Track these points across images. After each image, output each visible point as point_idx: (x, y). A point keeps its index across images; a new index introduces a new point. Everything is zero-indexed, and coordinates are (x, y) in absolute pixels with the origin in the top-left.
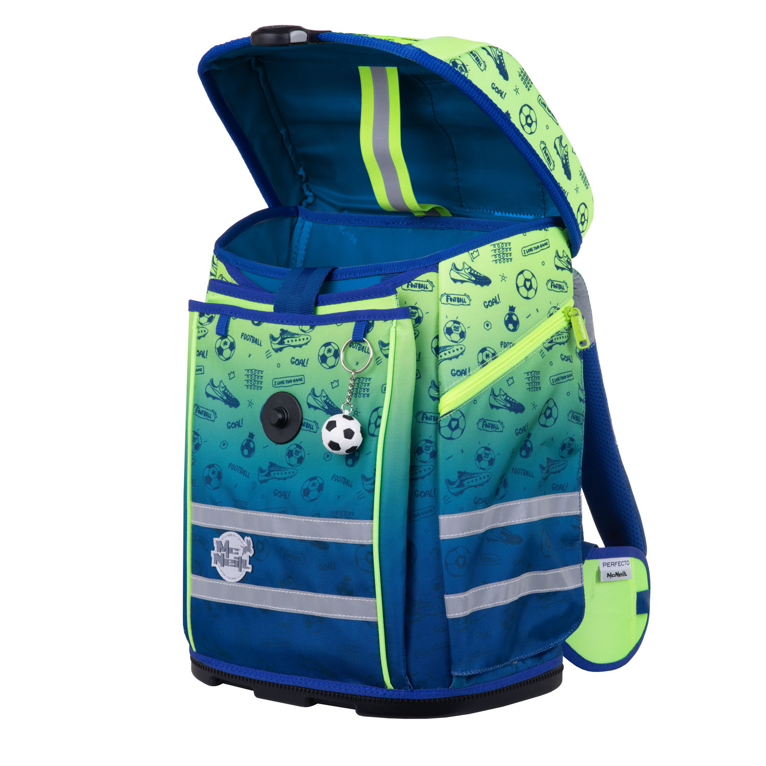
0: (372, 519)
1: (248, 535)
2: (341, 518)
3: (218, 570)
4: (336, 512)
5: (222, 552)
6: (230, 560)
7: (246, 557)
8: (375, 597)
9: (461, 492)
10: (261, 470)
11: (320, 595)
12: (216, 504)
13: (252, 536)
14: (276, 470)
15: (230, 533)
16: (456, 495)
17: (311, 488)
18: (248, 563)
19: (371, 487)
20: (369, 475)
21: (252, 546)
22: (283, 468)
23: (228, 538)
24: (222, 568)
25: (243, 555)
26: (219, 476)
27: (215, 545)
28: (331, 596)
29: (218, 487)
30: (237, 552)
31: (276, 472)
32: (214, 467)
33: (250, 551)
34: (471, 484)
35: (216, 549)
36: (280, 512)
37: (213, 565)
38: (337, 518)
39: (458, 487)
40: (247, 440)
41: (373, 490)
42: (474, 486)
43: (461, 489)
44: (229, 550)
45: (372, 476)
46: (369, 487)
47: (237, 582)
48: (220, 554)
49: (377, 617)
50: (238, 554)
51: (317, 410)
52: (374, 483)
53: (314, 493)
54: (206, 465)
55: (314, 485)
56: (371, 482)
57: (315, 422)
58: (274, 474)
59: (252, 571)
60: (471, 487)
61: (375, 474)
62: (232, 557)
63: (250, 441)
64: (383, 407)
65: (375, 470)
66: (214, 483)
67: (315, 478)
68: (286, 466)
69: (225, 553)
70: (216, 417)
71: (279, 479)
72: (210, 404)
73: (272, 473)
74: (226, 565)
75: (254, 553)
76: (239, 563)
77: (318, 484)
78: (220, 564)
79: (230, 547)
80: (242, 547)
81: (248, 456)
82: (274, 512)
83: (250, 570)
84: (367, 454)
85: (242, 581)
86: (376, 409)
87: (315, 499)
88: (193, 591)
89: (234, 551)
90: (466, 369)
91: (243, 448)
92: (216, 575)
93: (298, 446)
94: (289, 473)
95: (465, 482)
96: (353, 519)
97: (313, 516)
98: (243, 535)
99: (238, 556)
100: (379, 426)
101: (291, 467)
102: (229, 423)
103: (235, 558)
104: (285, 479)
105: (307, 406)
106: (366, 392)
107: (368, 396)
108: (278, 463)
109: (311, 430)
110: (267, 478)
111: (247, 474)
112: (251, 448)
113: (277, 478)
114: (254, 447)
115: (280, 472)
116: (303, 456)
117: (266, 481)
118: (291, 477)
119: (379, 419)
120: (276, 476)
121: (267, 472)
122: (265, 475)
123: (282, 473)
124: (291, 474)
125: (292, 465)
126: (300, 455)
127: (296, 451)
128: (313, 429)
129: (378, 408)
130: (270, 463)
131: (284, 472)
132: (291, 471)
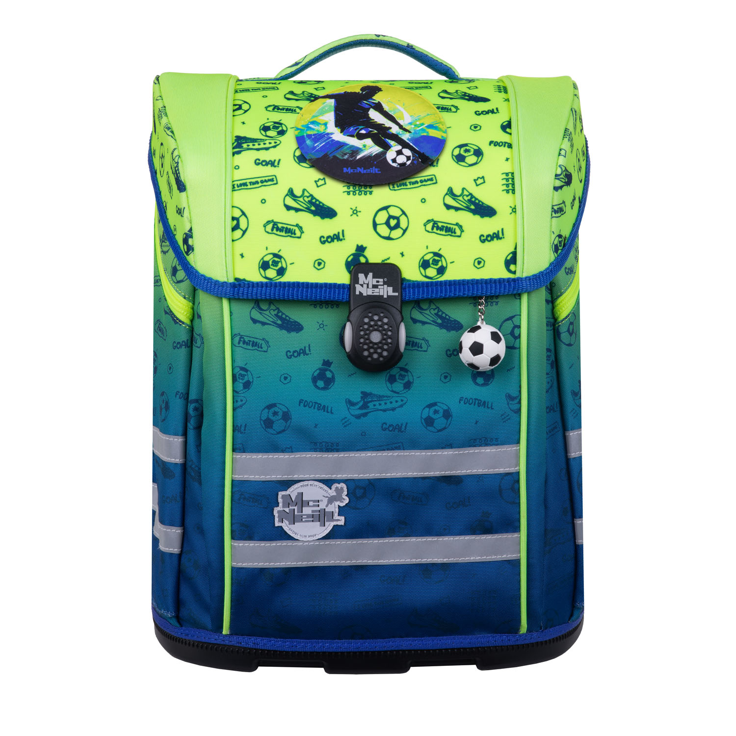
0: (518, 442)
1: (339, 481)
2: (480, 446)
3: (286, 529)
4: (475, 440)
5: (290, 507)
6: (305, 515)
7: (334, 508)
8: (520, 531)
10: (351, 403)
11: (446, 538)
12: (283, 451)
13: (345, 481)
14: (375, 401)
15: (305, 483)
17: (434, 417)
18: (336, 514)
19: (517, 406)
20: (515, 394)
21: (345, 493)
22: (384, 396)
23: (300, 490)
24: (292, 526)
25: (327, 506)
26: (286, 416)
27: (280, 500)
28: (462, 538)
29: (283, 431)
30: (318, 504)
31: (377, 403)
32: (276, 406)
33: (341, 500)
35: (281, 505)
36: (393, 449)
37: (277, 524)
38: (475, 446)
40: (320, 369)
41: (518, 411)
44: (302, 502)
46: (515, 407)
47: (319, 539)
48: (287, 510)
49: (520, 554)
50: (318, 506)
51: (426, 326)
52: (520, 401)
53: (440, 422)
54: (265, 405)
55: (436, 412)
56: (516, 401)
58: (374, 405)
59: (345, 523)
61: (520, 391)
62: (307, 511)
63: (326, 370)
64: (520, 315)
65: (520, 387)
66: (279, 425)
67: (435, 404)
68: (389, 393)
69: (296, 508)
70: (269, 347)
71: (384, 411)
72: (258, 332)
73: (371, 405)
74: (299, 522)
76: (321, 517)
77: (441, 411)
78: (287, 522)
79: (304, 499)
80: (327, 497)
81: (325, 388)
82: (384, 450)
83: (342, 523)
85: (327, 537)
86: (511, 318)
87: (445, 428)
89: (311, 504)
90: (572, 266)
91: (315, 380)
92: (283, 535)
93: (402, 369)
94: (397, 402)
96: (497, 445)
97: (443, 448)
98: (328, 483)
99: (318, 509)
100: (519, 336)
101: (396, 395)
102: (289, 351)
103: (313, 511)
104: (393, 409)
105: (411, 322)
106: (494, 300)
107: (497, 303)
108: (375, 392)
109: (420, 349)
110: (364, 411)
111: (329, 410)
112: (329, 378)
113: (381, 410)
114: (333, 376)
115: (383, 403)
116: (411, 380)
117: (365, 415)
118: (401, 406)
119: (516, 329)
120: (378, 407)
121: (361, 404)
122: (360, 408)
123: (386, 403)
124: (400, 403)
125: (398, 393)
126: (406, 380)
127: (401, 375)
128: (421, 348)
129: (514, 317)
130: (362, 393)
131: (388, 402)
132: (399, 399)
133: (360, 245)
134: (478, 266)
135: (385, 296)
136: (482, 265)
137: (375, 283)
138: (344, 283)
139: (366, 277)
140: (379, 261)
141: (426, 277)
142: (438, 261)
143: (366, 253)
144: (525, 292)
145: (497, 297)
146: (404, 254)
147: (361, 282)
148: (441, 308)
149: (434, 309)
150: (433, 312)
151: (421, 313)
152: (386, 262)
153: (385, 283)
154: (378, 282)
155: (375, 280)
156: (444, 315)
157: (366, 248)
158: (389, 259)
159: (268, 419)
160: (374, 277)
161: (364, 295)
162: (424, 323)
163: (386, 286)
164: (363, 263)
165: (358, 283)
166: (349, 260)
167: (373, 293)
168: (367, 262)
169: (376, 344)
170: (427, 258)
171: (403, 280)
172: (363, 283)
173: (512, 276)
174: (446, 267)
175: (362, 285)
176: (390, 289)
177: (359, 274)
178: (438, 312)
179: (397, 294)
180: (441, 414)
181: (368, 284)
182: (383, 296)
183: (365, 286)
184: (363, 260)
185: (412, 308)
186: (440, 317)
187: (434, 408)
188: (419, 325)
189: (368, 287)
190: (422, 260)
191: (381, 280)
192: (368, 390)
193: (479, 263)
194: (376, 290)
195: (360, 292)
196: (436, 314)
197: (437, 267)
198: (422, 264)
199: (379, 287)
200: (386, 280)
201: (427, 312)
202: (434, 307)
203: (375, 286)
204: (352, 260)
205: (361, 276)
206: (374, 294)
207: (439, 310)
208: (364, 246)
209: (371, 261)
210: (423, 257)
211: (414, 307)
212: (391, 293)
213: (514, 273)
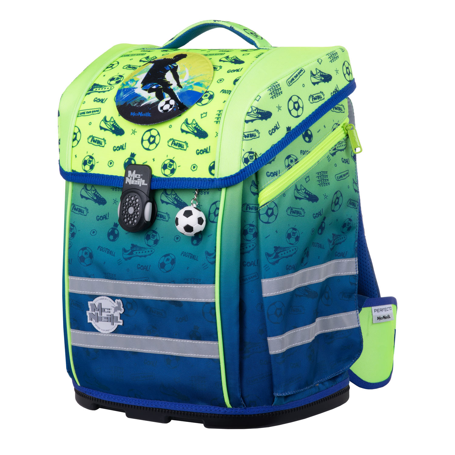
0: (214, 283)
1: (118, 298)
2: (191, 283)
3: (94, 325)
4: (187, 279)
5: (96, 312)
6: (103, 317)
7: (117, 314)
8: (218, 341)
9: (277, 262)
10: (125, 250)
11: (177, 340)
12: (89, 277)
13: (121, 299)
14: (138, 250)
15: (102, 297)
16: (274, 264)
17: (166, 263)
18: (119, 318)
19: (213, 260)
20: (211, 252)
21: (122, 306)
22: (143, 248)
23: (100, 301)
24: (97, 323)
25: (114, 313)
26: (91, 256)
27: (90, 307)
28: (185, 341)
29: (90, 264)
30: (109, 311)
31: (138, 252)
32: (86, 249)
33: (120, 310)
34: (284, 255)
35: (90, 309)
36: (144, 281)
37: (89, 321)
38: (188, 283)
39: (274, 258)
40: (112, 228)
41: (214, 262)
42: (285, 257)
43: (277, 259)
44: (102, 310)
45: (213, 252)
46: (212, 260)
47: (110, 333)
48: (94, 313)
49: (219, 355)
50: (110, 312)
51: (169, 205)
52: (215, 257)
53: (168, 266)
54: (81, 248)
55: (168, 260)
56: (213, 256)
57: (167, 213)
58: (136, 253)
59: (123, 325)
60: (284, 257)
61: (215, 250)
62: (104, 315)
63: (115, 229)
64: (220, 201)
65: (215, 247)
66: (87, 261)
67: (168, 255)
68: (146, 246)
69: (98, 312)
70: (88, 212)
71: (140, 257)
73: (134, 252)
74: (100, 321)
75: (124, 311)
76: (111, 319)
77: (171, 259)
78: (94, 321)
79: (102, 307)
80: (114, 307)
81: (113, 240)
82: (139, 281)
83: (121, 324)
84: (209, 236)
85: (114, 332)
86: (215, 203)
87: (170, 270)
88: (73, 341)
89: (106, 310)
90: (277, 171)
91: (109, 235)
92: (92, 329)
93: (154, 231)
94: (148, 251)
95: (280, 254)
96: (200, 284)
97: (170, 283)
98: (113, 298)
99: (110, 314)
100: (218, 215)
101: (149, 247)
102: (98, 216)
103: (107, 315)
104: (145, 256)
105: (161, 202)
106: (206, 191)
107: (208, 193)
108: (138, 245)
111: (113, 254)
112: (116, 234)
114: (118, 233)
115: (141, 251)
116: (158, 239)
118: (150, 255)
119: (217, 210)
120: (138, 254)
121: (130, 251)
122: (129, 254)
124: (150, 253)
125: (150, 246)
126: (155, 238)
127: (153, 235)
128: (165, 219)
129: (216, 202)
130: (132, 245)
131: (144, 251)
132: (150, 250)
133: (133, 153)
134: (193, 170)
135: (140, 186)
136: (195, 169)
137: (136, 177)
138: (121, 176)
139: (132, 173)
140: (142, 164)
141: (164, 175)
142: (172, 165)
143: (135, 158)
144: (223, 187)
145: (208, 190)
146: (154, 159)
147: (129, 176)
148: (178, 195)
149: (174, 195)
150: (173, 196)
151: (166, 196)
152: (145, 164)
153: (141, 177)
154: (138, 176)
155: (136, 175)
156: (178, 199)
157: (136, 154)
158: (146, 162)
159: (82, 256)
160: (136, 173)
161: (129, 184)
162: (167, 203)
163: (141, 179)
164: (133, 164)
165: (127, 177)
166: (126, 162)
167: (134, 183)
168: (135, 164)
169: (134, 213)
170: (166, 163)
171: (152, 176)
172: (130, 177)
173: (212, 177)
174: (176, 169)
175: (129, 178)
176: (144, 181)
177: (129, 171)
178: (176, 196)
179: (146, 184)
180: (170, 261)
181: (132, 177)
182: (139, 185)
183: (131, 178)
184: (133, 162)
185: (162, 194)
186: (176, 200)
187: (167, 257)
188: (164, 204)
189: (132, 179)
190: (163, 164)
191: (139, 175)
192: (135, 244)
193: (194, 167)
194: (136, 181)
195: (128, 182)
197: (171, 169)
199: (138, 179)
200: (142, 175)
201: (170, 196)
202: (174, 194)
203: (136, 179)
204: (128, 162)
205: (130, 172)
206: (135, 184)
207: (177, 196)
208: (135, 154)
209: (137, 163)
210: (164, 162)
211: (163, 193)
212: (144, 184)
213: (213, 175)
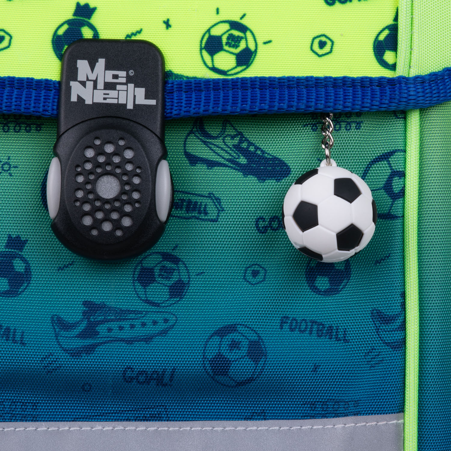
10: (61, 324)
14: (112, 320)
17: (230, 355)
22: (130, 312)
31: (114, 325)
51: (217, 169)
52: (403, 327)
53: (241, 366)
55: (234, 345)
57: (210, 196)
58: (110, 330)
61: (403, 305)
63: (14, 257)
64: (405, 151)
65: (403, 295)
67: (231, 329)
68: (141, 306)
71: (130, 341)
73: (102, 329)
77: (245, 344)
81: (10, 293)
84: (377, 262)
86: (386, 157)
87: (251, 379)
93: (167, 256)
94: (155, 323)
100: (402, 193)
101: (154, 309)
105: (186, 161)
108: (111, 302)
109: (202, 216)
110: (89, 342)
111: (18, 338)
112: (20, 274)
113: (122, 340)
114: (28, 269)
115: (126, 324)
116: (185, 280)
117: (90, 349)
118: (164, 332)
119: (396, 179)
120: (116, 333)
121: (83, 326)
122: (82, 335)
123: (132, 326)
124: (161, 326)
125: (157, 305)
126: (175, 278)
127: (163, 268)
128: (206, 213)
129: (392, 153)
130: (85, 303)
131: (137, 323)
132: (159, 318)
133: (82, 3)
134: (320, 52)
135: (130, 106)
136: (327, 49)
137: (109, 79)
138: (49, 78)
140: (121, 36)
141: (214, 69)
142: (239, 39)
143: (95, 20)
146: (170, 23)
147: (81, 77)
148: (247, 135)
149: (233, 137)
150: (230, 142)
151: (205, 143)
152: (133, 38)
153: (129, 80)
154: (115, 77)
155: (110, 74)
156: (252, 149)
157: (94, 9)
158: (139, 32)
160: (108, 67)
161: (87, 103)
162: (211, 164)
163: (131, 86)
164: (88, 40)
165: (75, 79)
166: (61, 32)
167: (105, 99)
168: (96, 37)
169: (107, 201)
170: (216, 32)
172: (85, 80)
173: (388, 74)
174: (256, 50)
175: (83, 84)
176: (141, 92)
177: (79, 62)
178: (241, 142)
179: (153, 102)
181: (95, 82)
182: (125, 105)
183: (90, 85)
184: (87, 34)
185: (188, 135)
186: (245, 152)
188: (201, 168)
189: (95, 87)
190: (207, 36)
191: (123, 74)
192: (97, 299)
193: (322, 45)
194: (113, 93)
195: (79, 97)
196: (237, 147)
197: (237, 51)
198: (207, 42)
199: (119, 87)
200: (131, 73)
201: (219, 142)
202: (233, 133)
203: (109, 86)
204: (66, 33)
205: (83, 65)
206: (108, 101)
207: (243, 139)
208: (92, 6)
209: (104, 35)
210: (209, 31)
211: (191, 132)
212: (141, 100)
213: (393, 67)
